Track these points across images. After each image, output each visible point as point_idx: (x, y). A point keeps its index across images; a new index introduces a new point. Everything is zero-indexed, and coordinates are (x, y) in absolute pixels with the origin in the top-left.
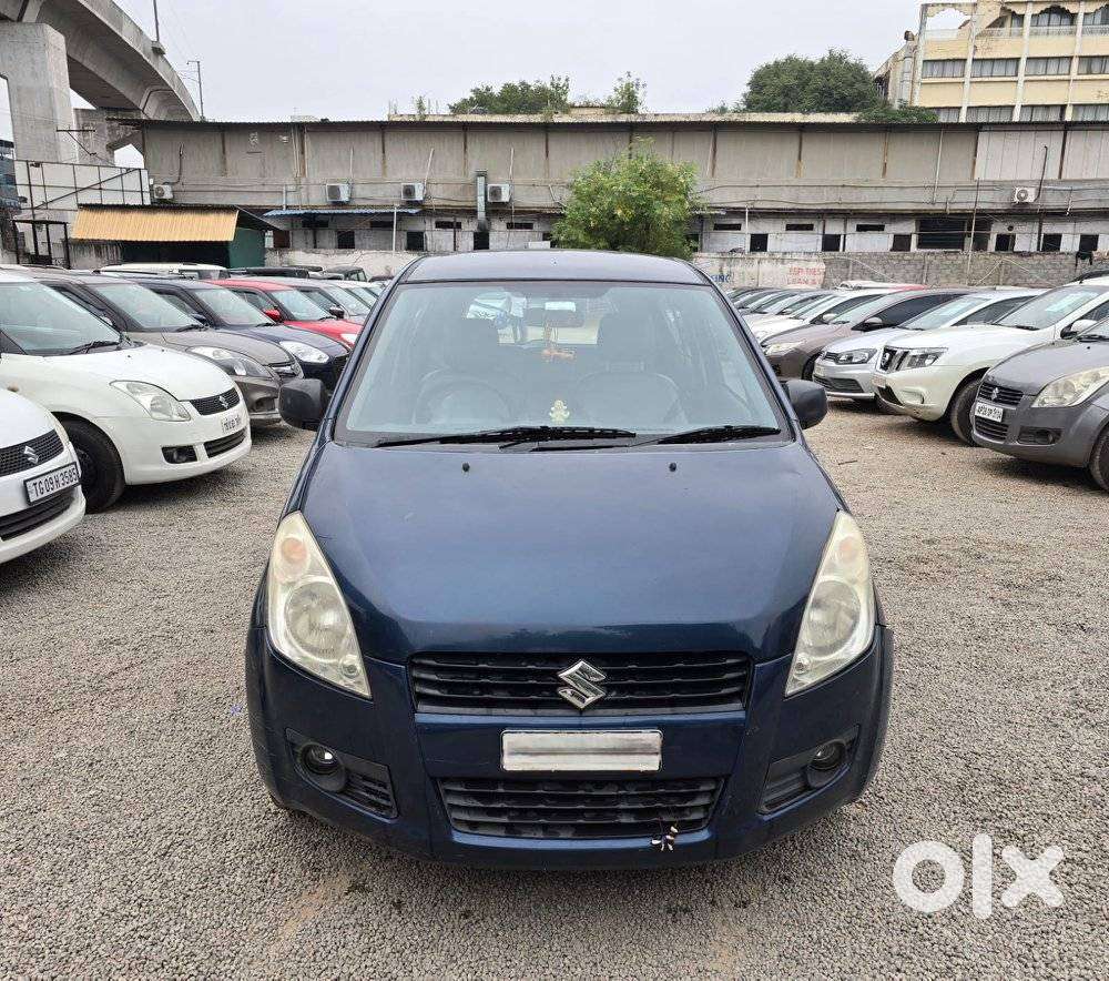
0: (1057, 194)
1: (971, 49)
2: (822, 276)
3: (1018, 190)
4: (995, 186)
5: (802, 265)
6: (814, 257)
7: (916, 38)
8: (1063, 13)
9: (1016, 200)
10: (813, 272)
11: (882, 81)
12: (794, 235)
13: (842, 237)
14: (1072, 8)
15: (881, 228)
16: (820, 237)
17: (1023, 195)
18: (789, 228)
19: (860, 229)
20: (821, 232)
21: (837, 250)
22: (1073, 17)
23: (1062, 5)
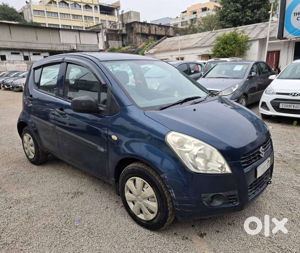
0: (81, 48)
1: (45, 9)
2: (27, 68)
3: (72, 46)
4: (67, 44)
5: (20, 64)
6: (23, 62)
7: (29, 3)
8: (65, 3)
9: (72, 48)
10: (24, 66)
11: (21, 14)
12: (14, 56)
13: (29, 57)
14: (67, 2)
15: (39, 54)
16: (23, 57)
17: (73, 47)
18: (12, 53)
19: (34, 54)
20: (23, 55)
21: (28, 60)
22: (68, 4)
23: (65, 1)
